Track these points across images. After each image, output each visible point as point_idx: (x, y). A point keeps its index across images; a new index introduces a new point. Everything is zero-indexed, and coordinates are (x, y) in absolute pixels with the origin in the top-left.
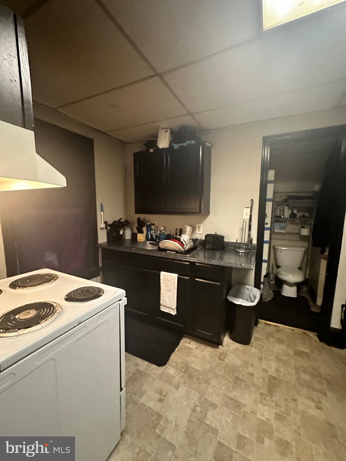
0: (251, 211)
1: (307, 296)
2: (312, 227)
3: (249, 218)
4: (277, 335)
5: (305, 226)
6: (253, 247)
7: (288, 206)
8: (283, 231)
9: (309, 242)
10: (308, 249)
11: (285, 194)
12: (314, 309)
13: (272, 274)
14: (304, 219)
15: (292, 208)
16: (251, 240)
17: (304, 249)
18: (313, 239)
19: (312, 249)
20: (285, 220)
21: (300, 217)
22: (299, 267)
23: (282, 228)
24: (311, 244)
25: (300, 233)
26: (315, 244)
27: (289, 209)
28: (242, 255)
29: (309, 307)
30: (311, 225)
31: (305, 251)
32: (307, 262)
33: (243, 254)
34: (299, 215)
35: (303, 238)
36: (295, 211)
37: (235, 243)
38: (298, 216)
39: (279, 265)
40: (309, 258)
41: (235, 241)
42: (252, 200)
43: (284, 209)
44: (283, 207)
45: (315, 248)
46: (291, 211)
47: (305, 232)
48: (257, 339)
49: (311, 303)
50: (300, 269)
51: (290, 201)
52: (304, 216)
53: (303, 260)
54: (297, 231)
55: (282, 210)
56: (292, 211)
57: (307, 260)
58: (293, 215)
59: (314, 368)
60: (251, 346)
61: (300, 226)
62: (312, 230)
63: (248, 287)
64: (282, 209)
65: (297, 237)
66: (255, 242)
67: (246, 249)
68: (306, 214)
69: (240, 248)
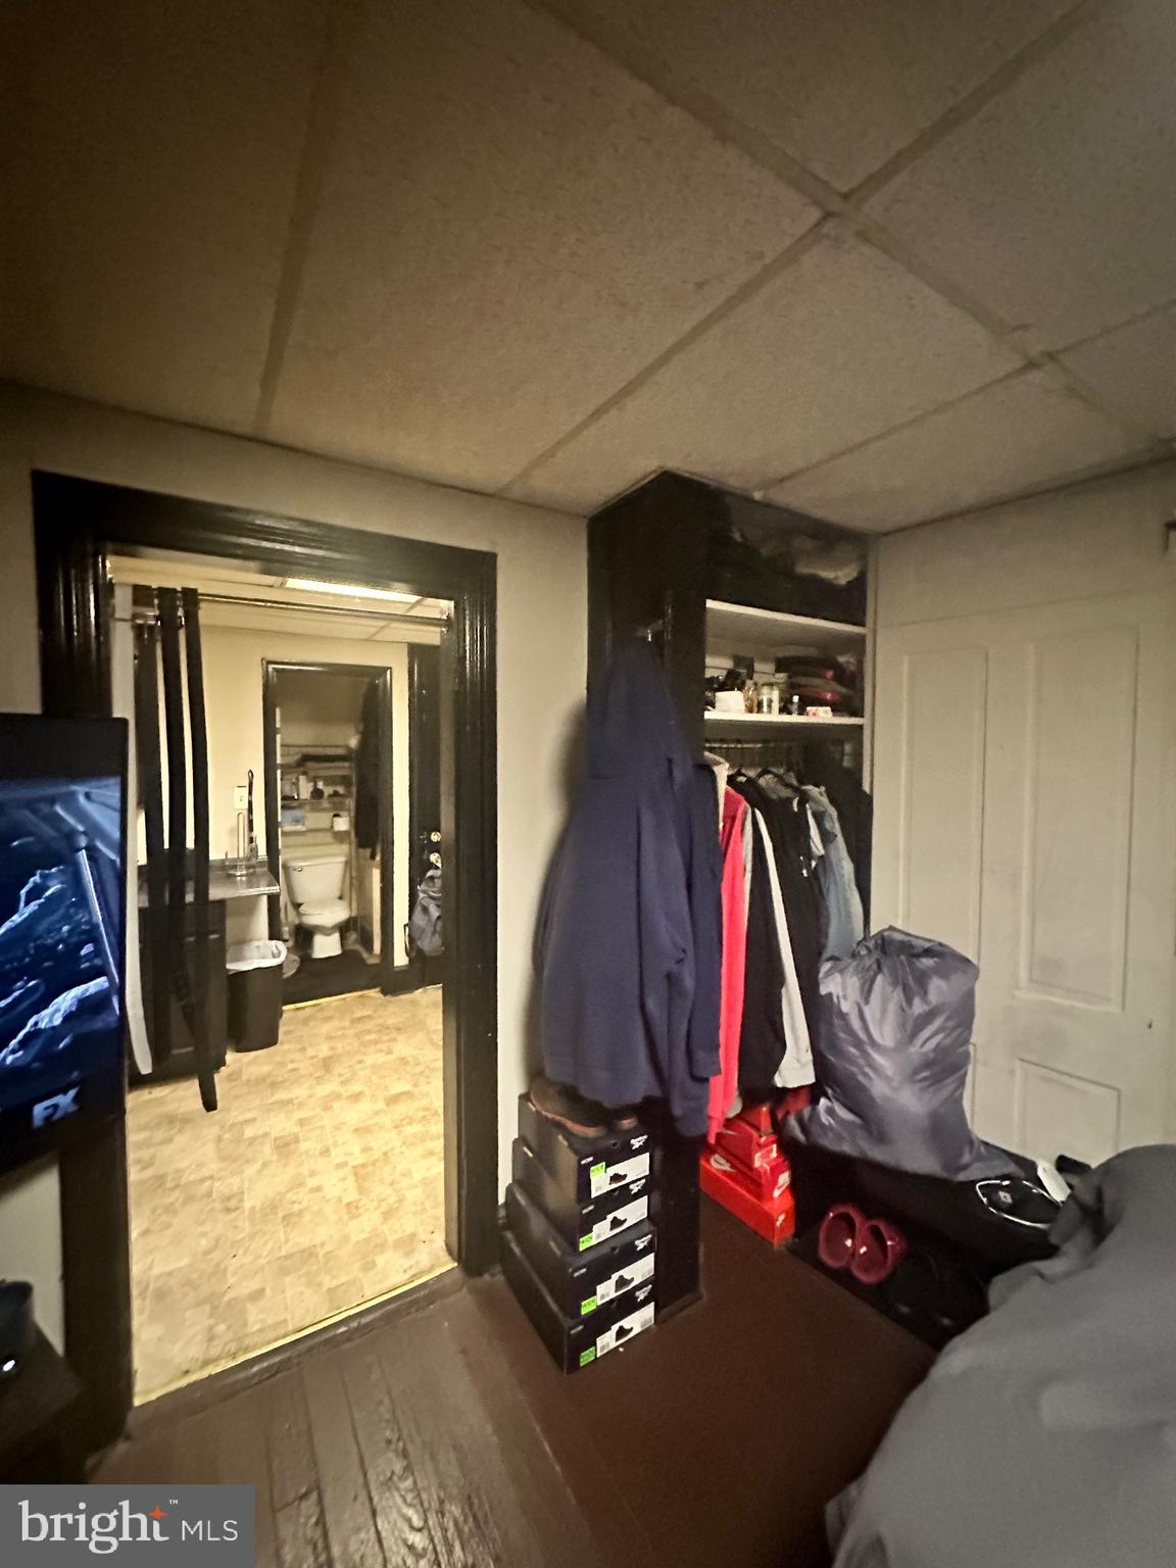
0: (250, 793)
1: (359, 948)
2: (353, 814)
3: (246, 806)
4: (320, 1015)
5: (341, 813)
6: (261, 864)
7: (305, 773)
8: (299, 828)
9: (350, 844)
10: (350, 855)
11: (297, 749)
12: (372, 961)
13: (287, 925)
14: (336, 799)
15: (314, 780)
16: (254, 851)
17: (343, 859)
18: (357, 834)
19: (357, 852)
20: (301, 805)
21: (330, 796)
22: (338, 894)
23: (297, 821)
24: (354, 846)
25: (332, 827)
26: (361, 844)
27: (309, 780)
28: (241, 881)
29: (363, 961)
30: (349, 810)
31: (346, 863)
32: (351, 883)
33: (244, 878)
34: (328, 791)
35: (339, 837)
36: (320, 785)
37: (223, 861)
38: (326, 794)
39: (299, 901)
40: (354, 874)
41: (224, 857)
42: (250, 771)
43: (297, 779)
44: (296, 775)
45: (361, 850)
46: (312, 784)
47: (343, 824)
48: (287, 1033)
49: (365, 955)
50: (341, 898)
51: (310, 764)
52: (336, 794)
53: (343, 882)
54: (327, 825)
55: (293, 783)
56: (315, 785)
57: (351, 877)
58: (317, 794)
59: (380, 1025)
60: (282, 1043)
61: (332, 814)
62: (353, 820)
63: (256, 943)
64: (294, 780)
65: (328, 837)
66: (262, 852)
67: (248, 867)
68: (341, 790)
69: (234, 867)
